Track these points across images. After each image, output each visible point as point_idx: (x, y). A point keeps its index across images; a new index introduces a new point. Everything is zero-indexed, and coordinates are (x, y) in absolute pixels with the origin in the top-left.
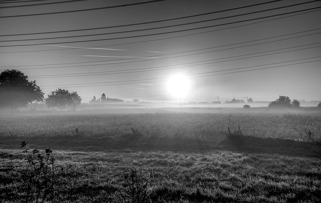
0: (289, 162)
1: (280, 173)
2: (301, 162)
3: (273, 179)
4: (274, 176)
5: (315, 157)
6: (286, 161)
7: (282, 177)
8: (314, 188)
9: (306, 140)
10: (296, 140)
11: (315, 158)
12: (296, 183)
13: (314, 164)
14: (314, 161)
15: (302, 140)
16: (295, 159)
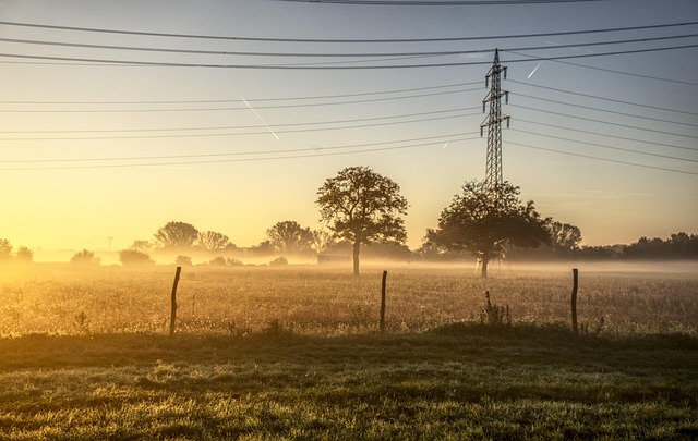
0: (45, 381)
1: (32, 410)
2: (71, 379)
3: (20, 426)
4: (19, 419)
5: (94, 365)
6: (37, 381)
7: (38, 417)
8: (114, 427)
9: (74, 332)
10: (51, 334)
11: (96, 368)
12: (72, 425)
13: (97, 380)
14: (96, 374)
15: (64, 333)
16: (57, 376)
